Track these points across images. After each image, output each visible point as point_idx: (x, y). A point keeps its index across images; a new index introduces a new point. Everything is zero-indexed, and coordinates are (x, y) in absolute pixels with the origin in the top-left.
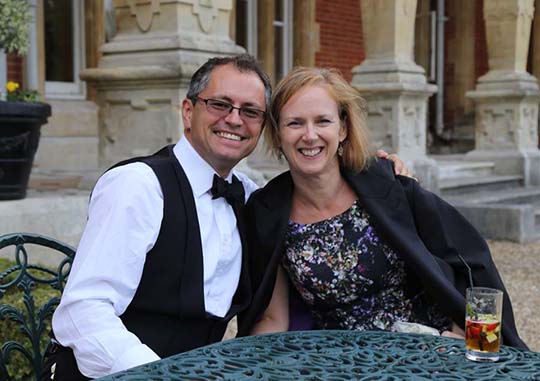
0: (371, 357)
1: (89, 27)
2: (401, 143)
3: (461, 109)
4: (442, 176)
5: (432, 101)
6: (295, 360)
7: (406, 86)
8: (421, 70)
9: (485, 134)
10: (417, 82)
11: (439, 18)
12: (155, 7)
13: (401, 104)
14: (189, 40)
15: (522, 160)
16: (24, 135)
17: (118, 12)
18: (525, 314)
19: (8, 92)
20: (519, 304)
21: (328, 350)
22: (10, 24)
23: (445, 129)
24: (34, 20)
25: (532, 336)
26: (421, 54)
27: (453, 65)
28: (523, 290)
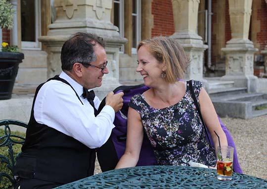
0: (174, 179)
1: (43, 15)
2: (191, 72)
3: (219, 56)
4: (210, 88)
5: (206, 52)
6: (138, 181)
7: (194, 45)
8: (200, 38)
9: (230, 68)
10: (199, 44)
11: (209, 13)
12: (75, 7)
13: (191, 54)
14: (91, 23)
15: (246, 80)
16: (11, 68)
17: (57, 9)
18: (247, 153)
19: (3, 47)
20: (245, 148)
21: (154, 176)
22: (4, 15)
23: (212, 65)
24: (16, 12)
25: (250, 164)
26: (201, 30)
27: (215, 35)
28: (246, 142)
